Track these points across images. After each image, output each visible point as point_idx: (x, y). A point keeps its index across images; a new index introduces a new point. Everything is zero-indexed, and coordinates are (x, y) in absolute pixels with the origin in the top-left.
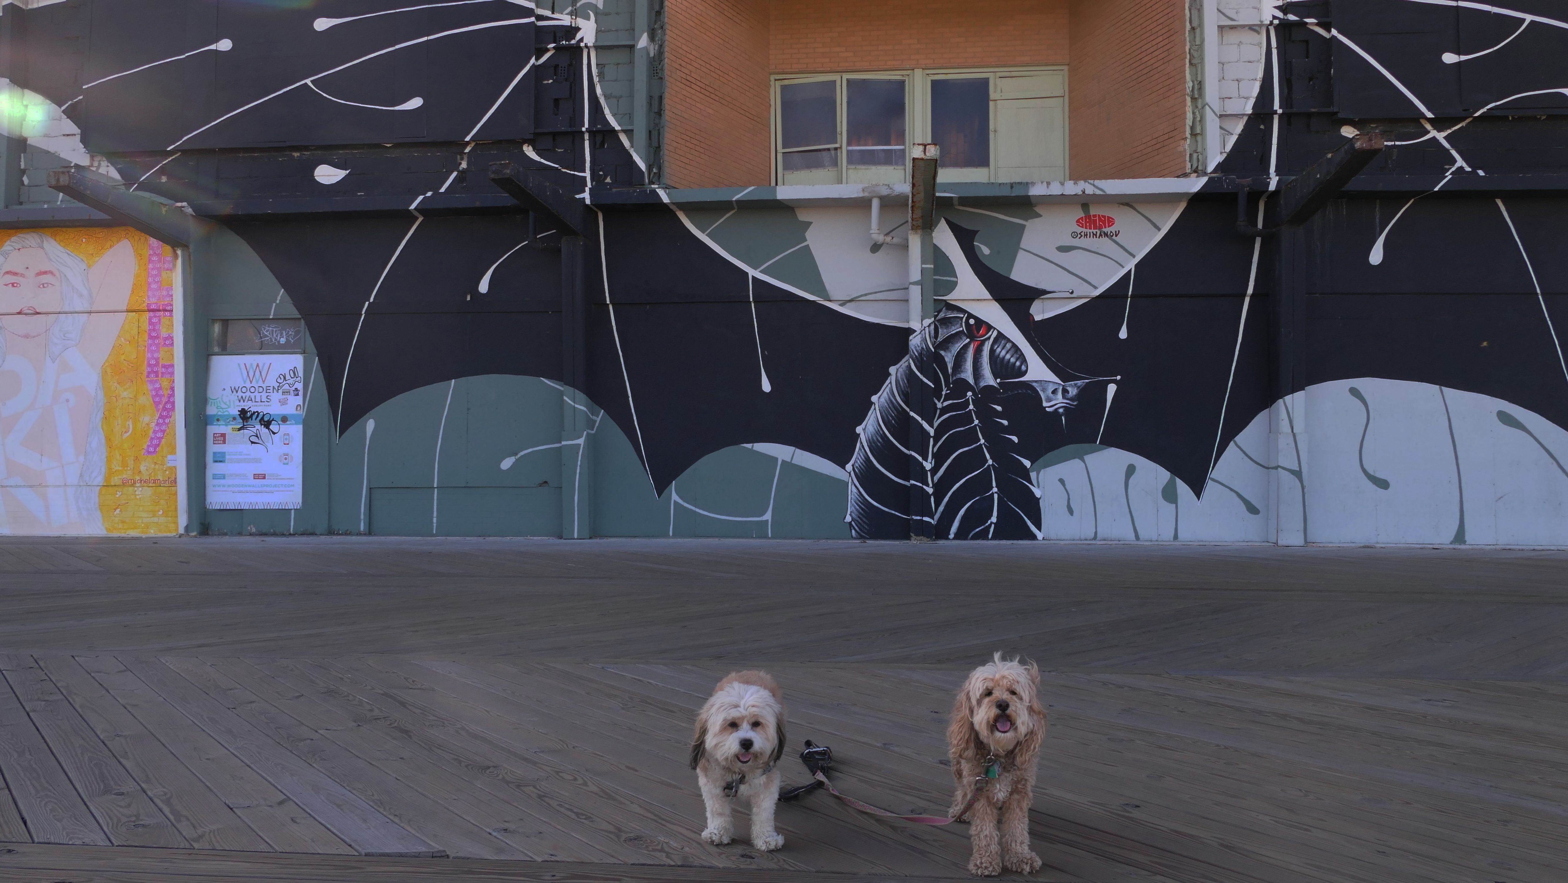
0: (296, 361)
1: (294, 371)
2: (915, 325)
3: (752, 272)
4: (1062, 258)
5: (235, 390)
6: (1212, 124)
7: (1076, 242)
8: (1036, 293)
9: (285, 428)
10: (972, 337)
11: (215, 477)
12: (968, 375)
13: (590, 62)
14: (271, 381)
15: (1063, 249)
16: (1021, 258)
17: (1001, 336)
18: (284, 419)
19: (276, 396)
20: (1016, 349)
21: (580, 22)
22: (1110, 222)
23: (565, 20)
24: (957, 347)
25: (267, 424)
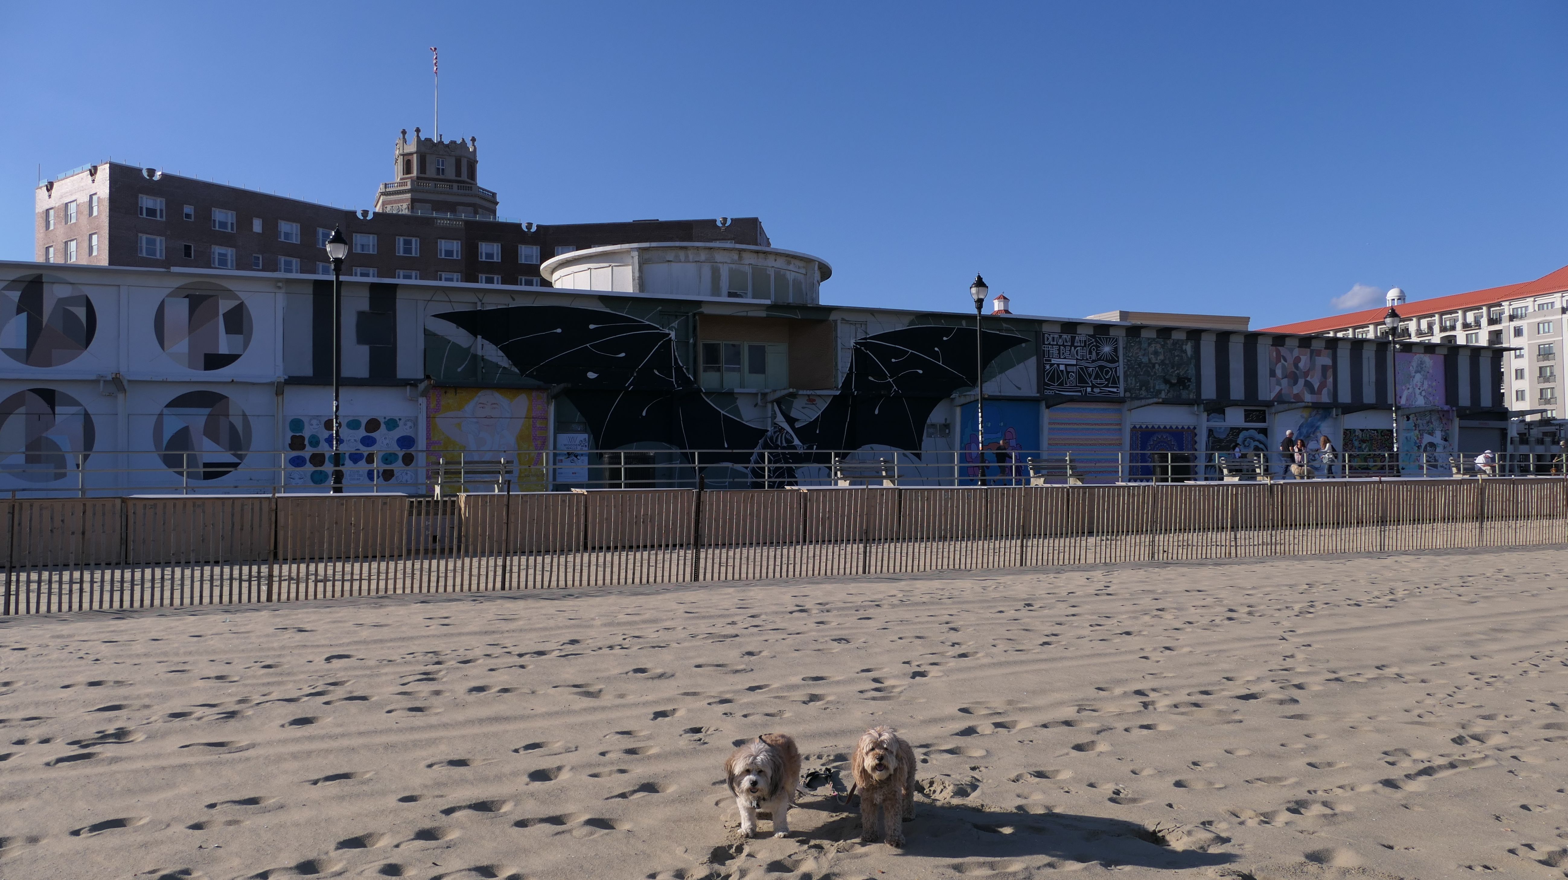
0: (586, 436)
1: (585, 439)
2: (769, 429)
3: (722, 412)
4: (802, 410)
5: (565, 445)
6: (840, 375)
7: (807, 406)
8: (797, 420)
9: (582, 458)
10: (780, 432)
11: (559, 473)
12: (779, 443)
13: (673, 345)
14: (577, 442)
15: (803, 408)
16: (793, 410)
17: (787, 432)
18: (582, 455)
19: (579, 448)
20: (791, 435)
21: (671, 332)
22: (815, 400)
23: (667, 331)
24: (776, 435)
25: (576, 457)
